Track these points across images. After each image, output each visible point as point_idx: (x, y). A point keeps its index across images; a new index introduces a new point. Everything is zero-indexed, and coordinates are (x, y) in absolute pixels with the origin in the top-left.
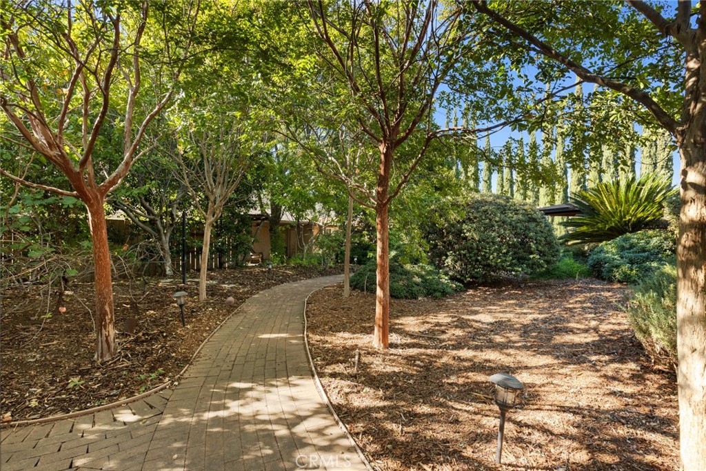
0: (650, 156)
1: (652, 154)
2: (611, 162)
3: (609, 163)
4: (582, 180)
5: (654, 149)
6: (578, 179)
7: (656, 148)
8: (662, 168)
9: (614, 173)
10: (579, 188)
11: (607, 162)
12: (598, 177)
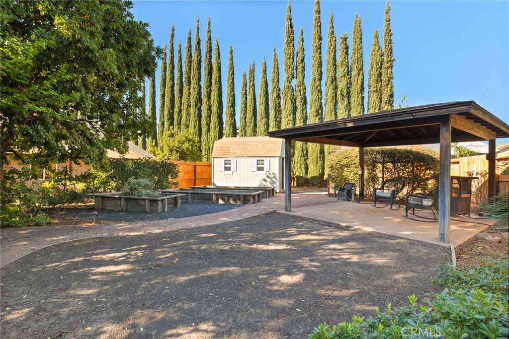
0: (377, 90)
1: (378, 89)
2: (344, 94)
3: (343, 96)
4: (320, 112)
5: (380, 84)
6: (317, 110)
7: (381, 84)
8: (386, 103)
9: (347, 106)
10: (317, 119)
11: (341, 94)
12: (333, 109)
